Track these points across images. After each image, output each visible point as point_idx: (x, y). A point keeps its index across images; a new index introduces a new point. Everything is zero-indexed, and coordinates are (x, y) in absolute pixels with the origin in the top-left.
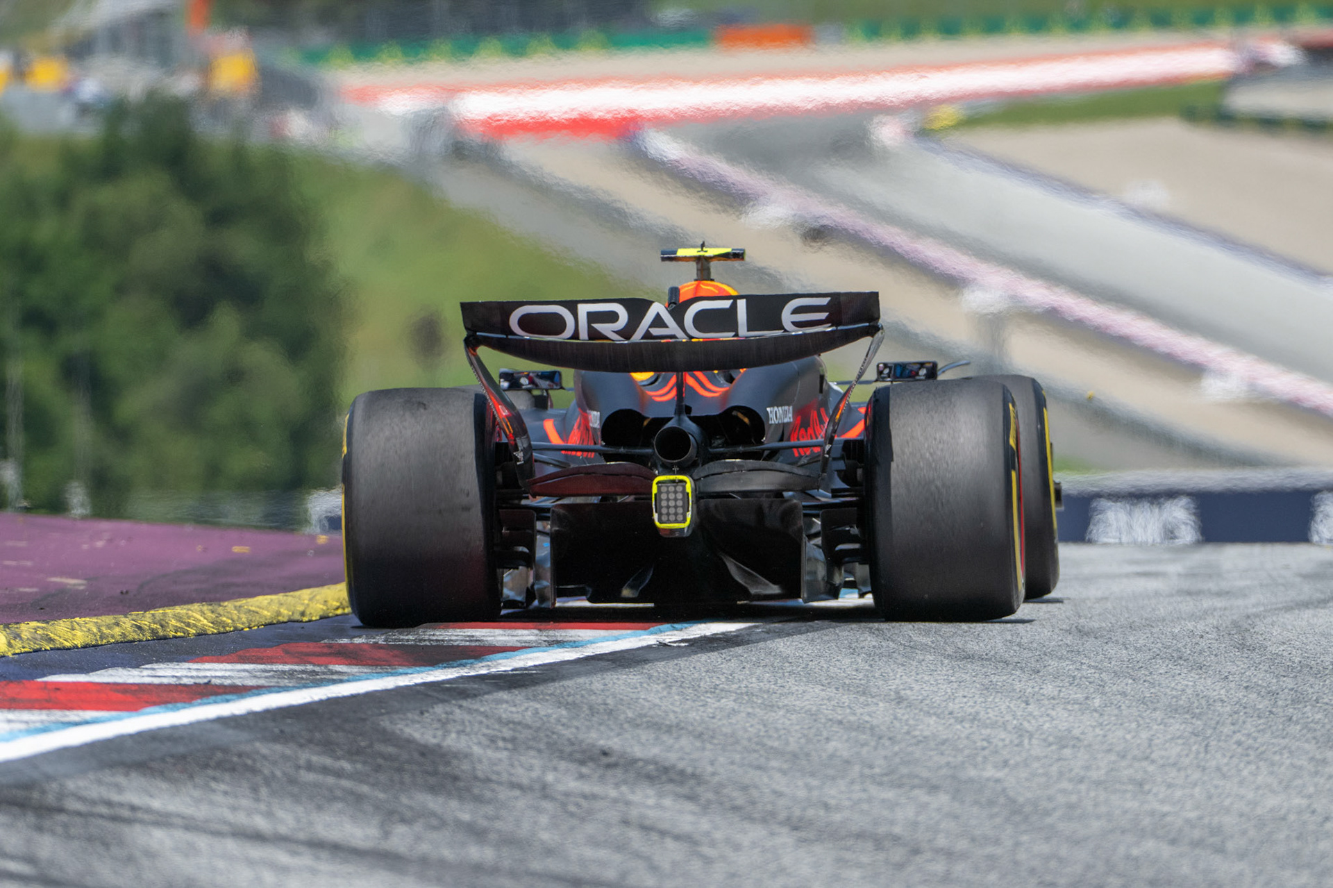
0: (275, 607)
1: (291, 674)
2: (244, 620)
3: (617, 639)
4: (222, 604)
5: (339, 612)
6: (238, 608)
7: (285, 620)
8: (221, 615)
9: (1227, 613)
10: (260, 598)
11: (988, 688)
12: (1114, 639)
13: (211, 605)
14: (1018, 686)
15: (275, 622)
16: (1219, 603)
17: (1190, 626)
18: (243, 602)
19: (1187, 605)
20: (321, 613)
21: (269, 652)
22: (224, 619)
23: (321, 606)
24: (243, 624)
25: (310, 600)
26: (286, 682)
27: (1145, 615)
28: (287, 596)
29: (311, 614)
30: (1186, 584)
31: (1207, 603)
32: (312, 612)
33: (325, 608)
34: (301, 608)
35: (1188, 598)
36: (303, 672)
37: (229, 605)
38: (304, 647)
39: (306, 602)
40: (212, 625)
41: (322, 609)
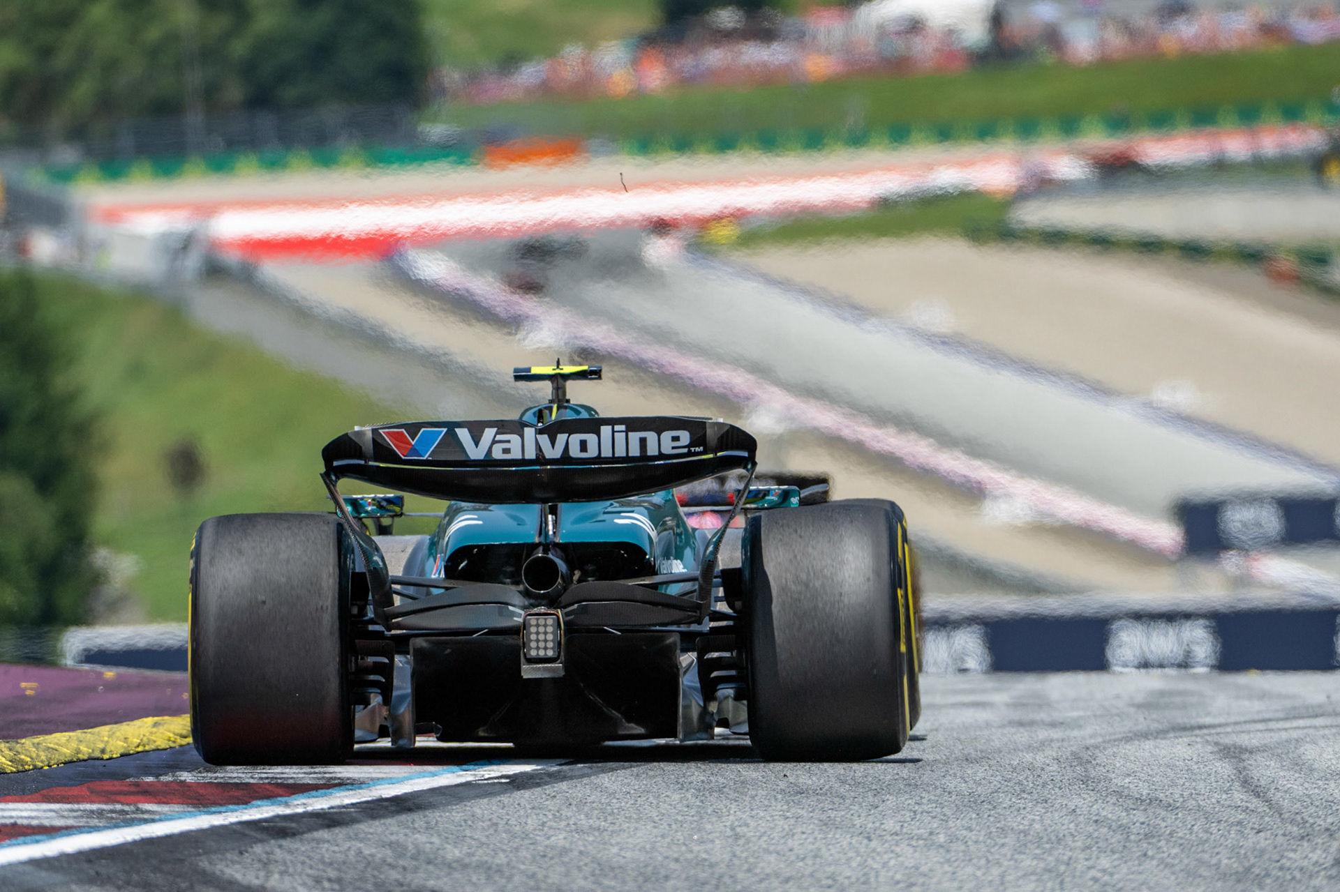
0: (74, 745)
1: (100, 814)
2: (43, 758)
3: (434, 775)
4: (19, 741)
5: (140, 749)
6: (37, 746)
7: (85, 757)
8: (19, 753)
9: (1065, 744)
10: (58, 735)
11: (826, 824)
12: (951, 772)
13: (8, 742)
14: (857, 822)
15: (75, 759)
16: (1056, 734)
17: (1029, 757)
18: (40, 739)
19: (1022, 736)
20: (122, 751)
21: (75, 791)
22: (23, 757)
23: (122, 743)
24: (42, 762)
25: (109, 736)
26: (95, 822)
27: (980, 747)
28: (85, 733)
29: (111, 751)
30: (1017, 715)
31: (1042, 734)
32: (113, 749)
33: (125, 745)
34: (101, 746)
35: (1022, 730)
36: (112, 811)
37: (27, 742)
38: (108, 785)
39: (106, 739)
40: (10, 763)
41: (123, 746)
